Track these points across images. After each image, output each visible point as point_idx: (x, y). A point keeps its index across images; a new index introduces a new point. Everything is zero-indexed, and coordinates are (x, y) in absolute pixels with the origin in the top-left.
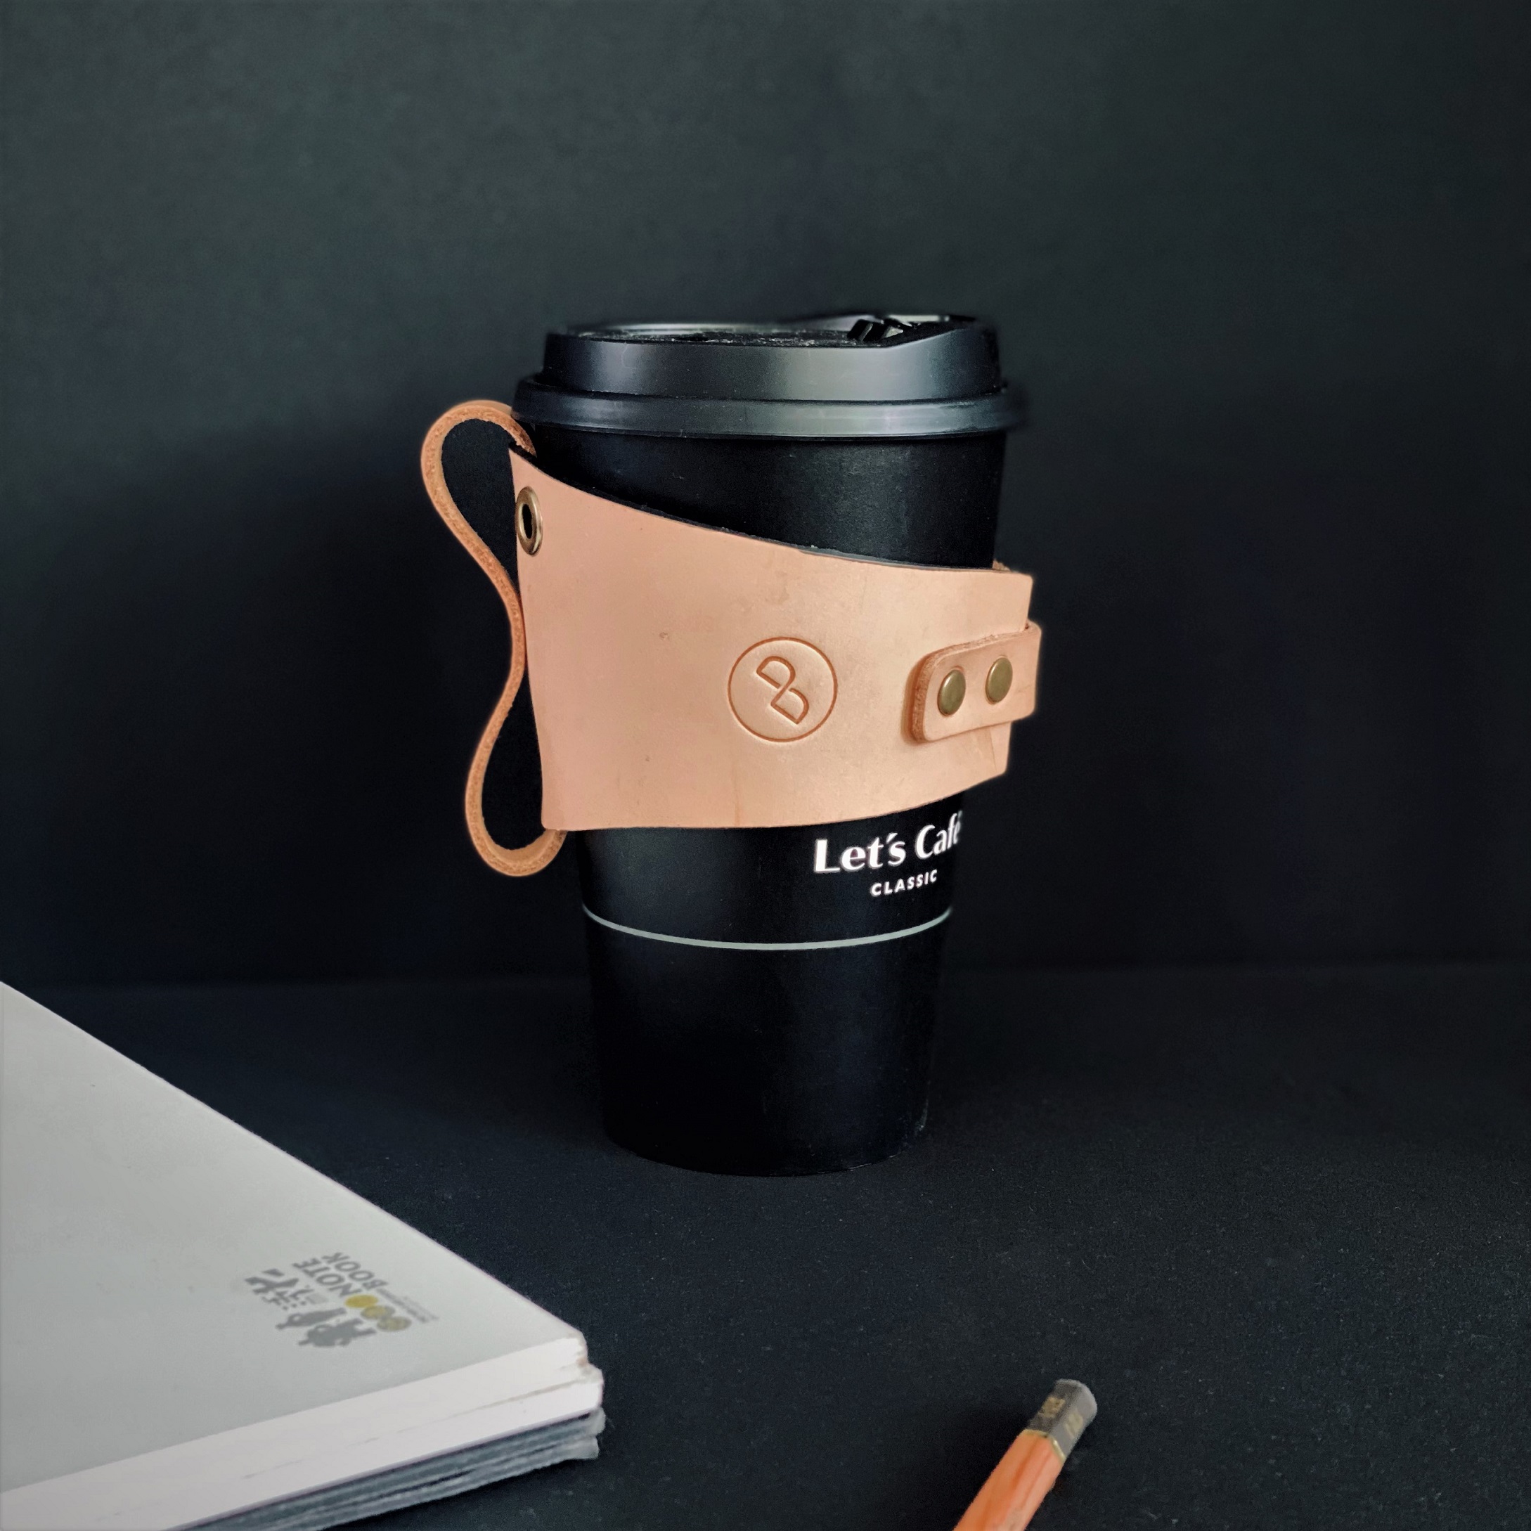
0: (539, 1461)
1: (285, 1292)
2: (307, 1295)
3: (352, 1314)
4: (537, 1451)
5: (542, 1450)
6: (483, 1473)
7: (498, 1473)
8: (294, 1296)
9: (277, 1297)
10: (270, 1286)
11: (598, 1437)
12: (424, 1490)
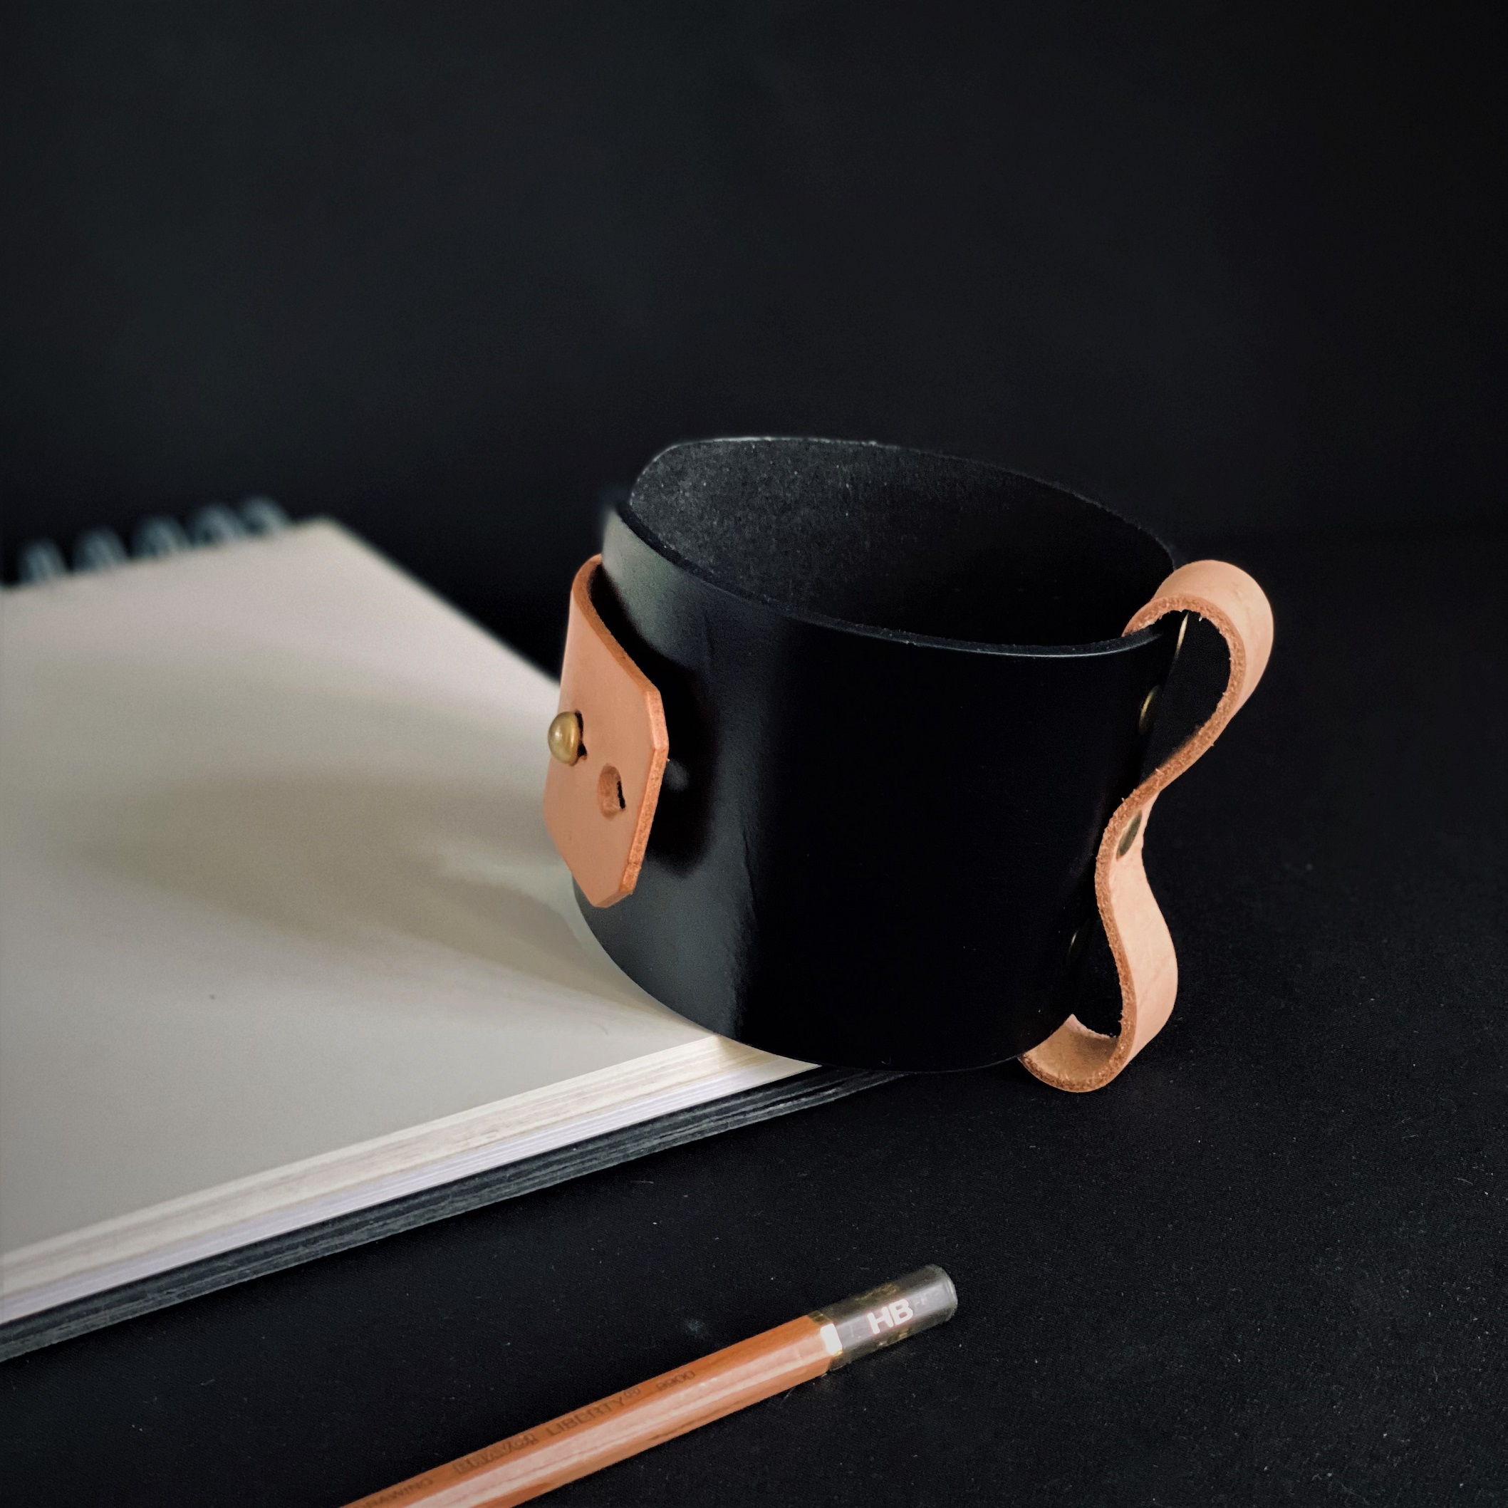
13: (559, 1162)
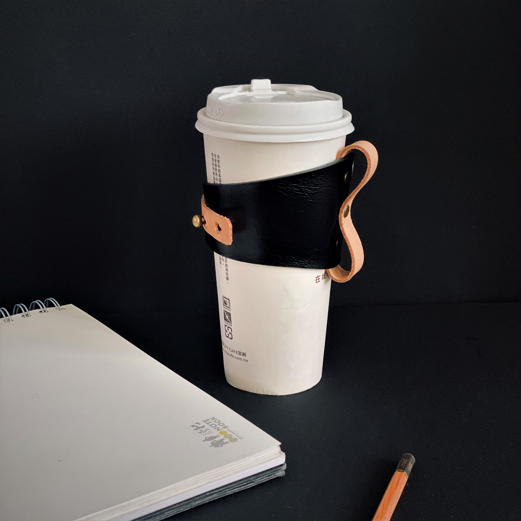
0: (271, 478)
1: (202, 430)
2: (209, 430)
3: (222, 437)
4: (270, 475)
5: (271, 475)
6: (257, 482)
7: (260, 482)
8: (205, 431)
9: (201, 431)
10: (198, 428)
11: (285, 470)
12: (242, 487)
13: (173, 509)
